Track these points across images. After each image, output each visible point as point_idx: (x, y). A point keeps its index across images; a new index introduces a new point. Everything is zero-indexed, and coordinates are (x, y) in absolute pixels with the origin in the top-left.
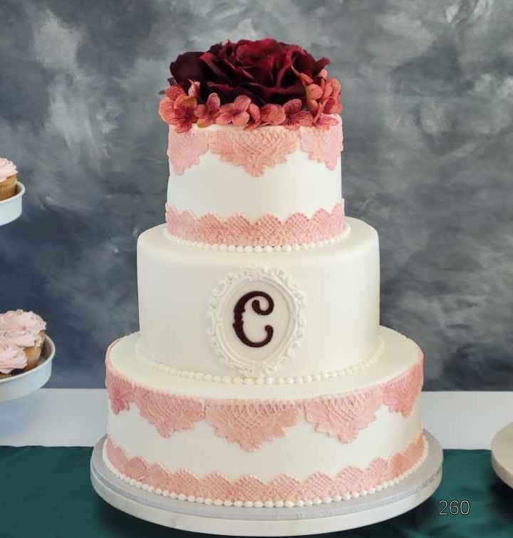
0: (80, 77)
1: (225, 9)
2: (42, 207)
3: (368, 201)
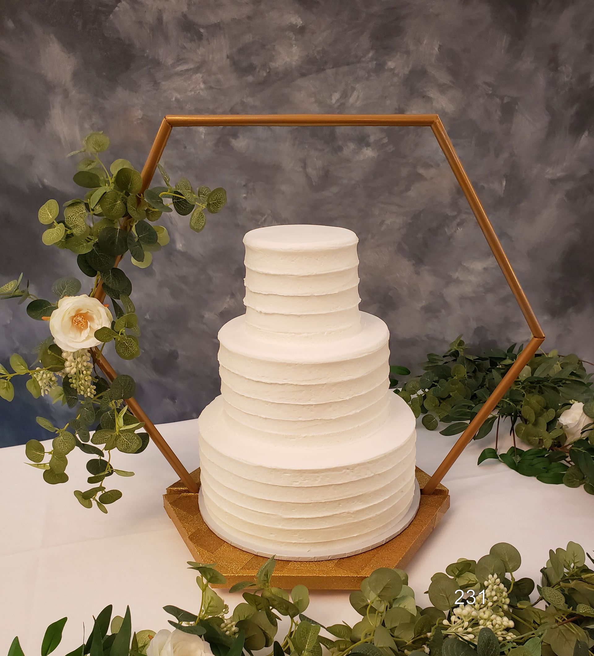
0: (73, 93)
1: (184, 63)
2: (41, 186)
3: (266, 217)
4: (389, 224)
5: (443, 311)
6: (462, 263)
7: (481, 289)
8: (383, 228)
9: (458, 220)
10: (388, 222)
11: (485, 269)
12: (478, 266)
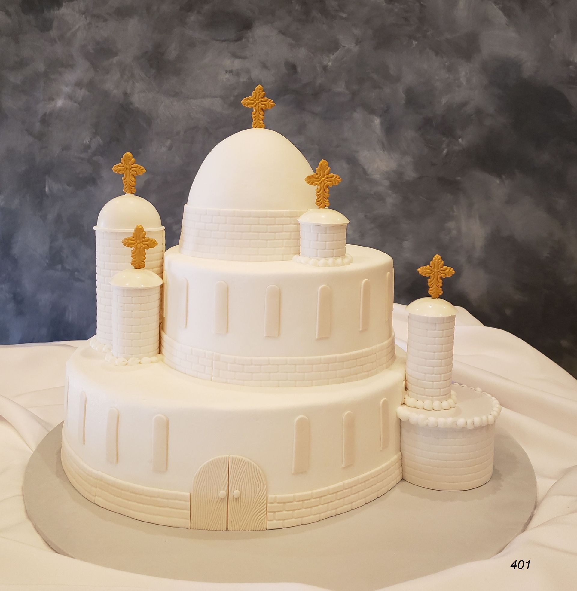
4: (162, 147)
5: (91, 51)
6: (78, 105)
7: (53, 77)
8: (168, 143)
9: (89, 151)
10: (164, 149)
11: (51, 99)
12: (60, 103)
